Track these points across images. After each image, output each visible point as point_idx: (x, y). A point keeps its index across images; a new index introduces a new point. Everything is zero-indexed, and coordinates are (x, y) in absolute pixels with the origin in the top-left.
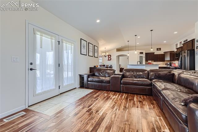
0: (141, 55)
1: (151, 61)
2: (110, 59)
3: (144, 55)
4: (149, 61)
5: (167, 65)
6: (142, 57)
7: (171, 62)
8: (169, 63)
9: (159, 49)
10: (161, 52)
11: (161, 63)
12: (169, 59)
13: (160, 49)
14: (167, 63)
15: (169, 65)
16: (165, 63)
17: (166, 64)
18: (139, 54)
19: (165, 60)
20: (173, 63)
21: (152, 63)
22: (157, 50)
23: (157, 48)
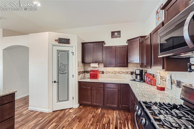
0: (64, 47)
1: (96, 65)
5: (134, 76)
6: (67, 52)
7: (143, 69)
8: (138, 72)
10: (121, 42)
12: (138, 61)
14: (134, 71)
15: (138, 76)
16: (130, 69)
17: (132, 73)
18: (57, 43)
19: (129, 62)
20: (148, 72)
21: (100, 70)
22: (112, 37)
23: (112, 32)
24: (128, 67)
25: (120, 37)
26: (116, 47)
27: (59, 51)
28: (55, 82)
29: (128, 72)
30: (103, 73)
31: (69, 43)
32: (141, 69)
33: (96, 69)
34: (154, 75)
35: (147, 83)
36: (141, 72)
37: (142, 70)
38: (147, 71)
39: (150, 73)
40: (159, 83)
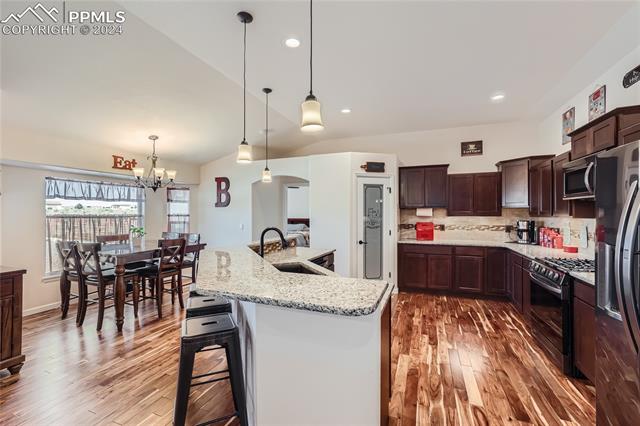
0: (374, 179)
1: (428, 212)
2: (224, 198)
3: (389, 180)
4: (420, 212)
5: (514, 235)
6: (380, 187)
7: (536, 219)
8: (523, 226)
9: (472, 147)
10: (485, 164)
11: (483, 221)
12: (525, 204)
13: (479, 145)
14: (514, 224)
15: (525, 235)
16: (504, 221)
17: (508, 229)
18: (363, 172)
19: (503, 205)
20: (545, 225)
21: (435, 223)
22: (463, 154)
23: (463, 144)
24: (500, 215)
25: (481, 153)
26: (474, 175)
27: (367, 186)
28: (361, 242)
29: (499, 227)
30: (442, 228)
31: (383, 171)
32: (530, 219)
33: (428, 221)
34: (558, 230)
35: (545, 246)
36: (531, 224)
37: (533, 222)
38: (543, 223)
39: (551, 226)
40: (568, 242)
